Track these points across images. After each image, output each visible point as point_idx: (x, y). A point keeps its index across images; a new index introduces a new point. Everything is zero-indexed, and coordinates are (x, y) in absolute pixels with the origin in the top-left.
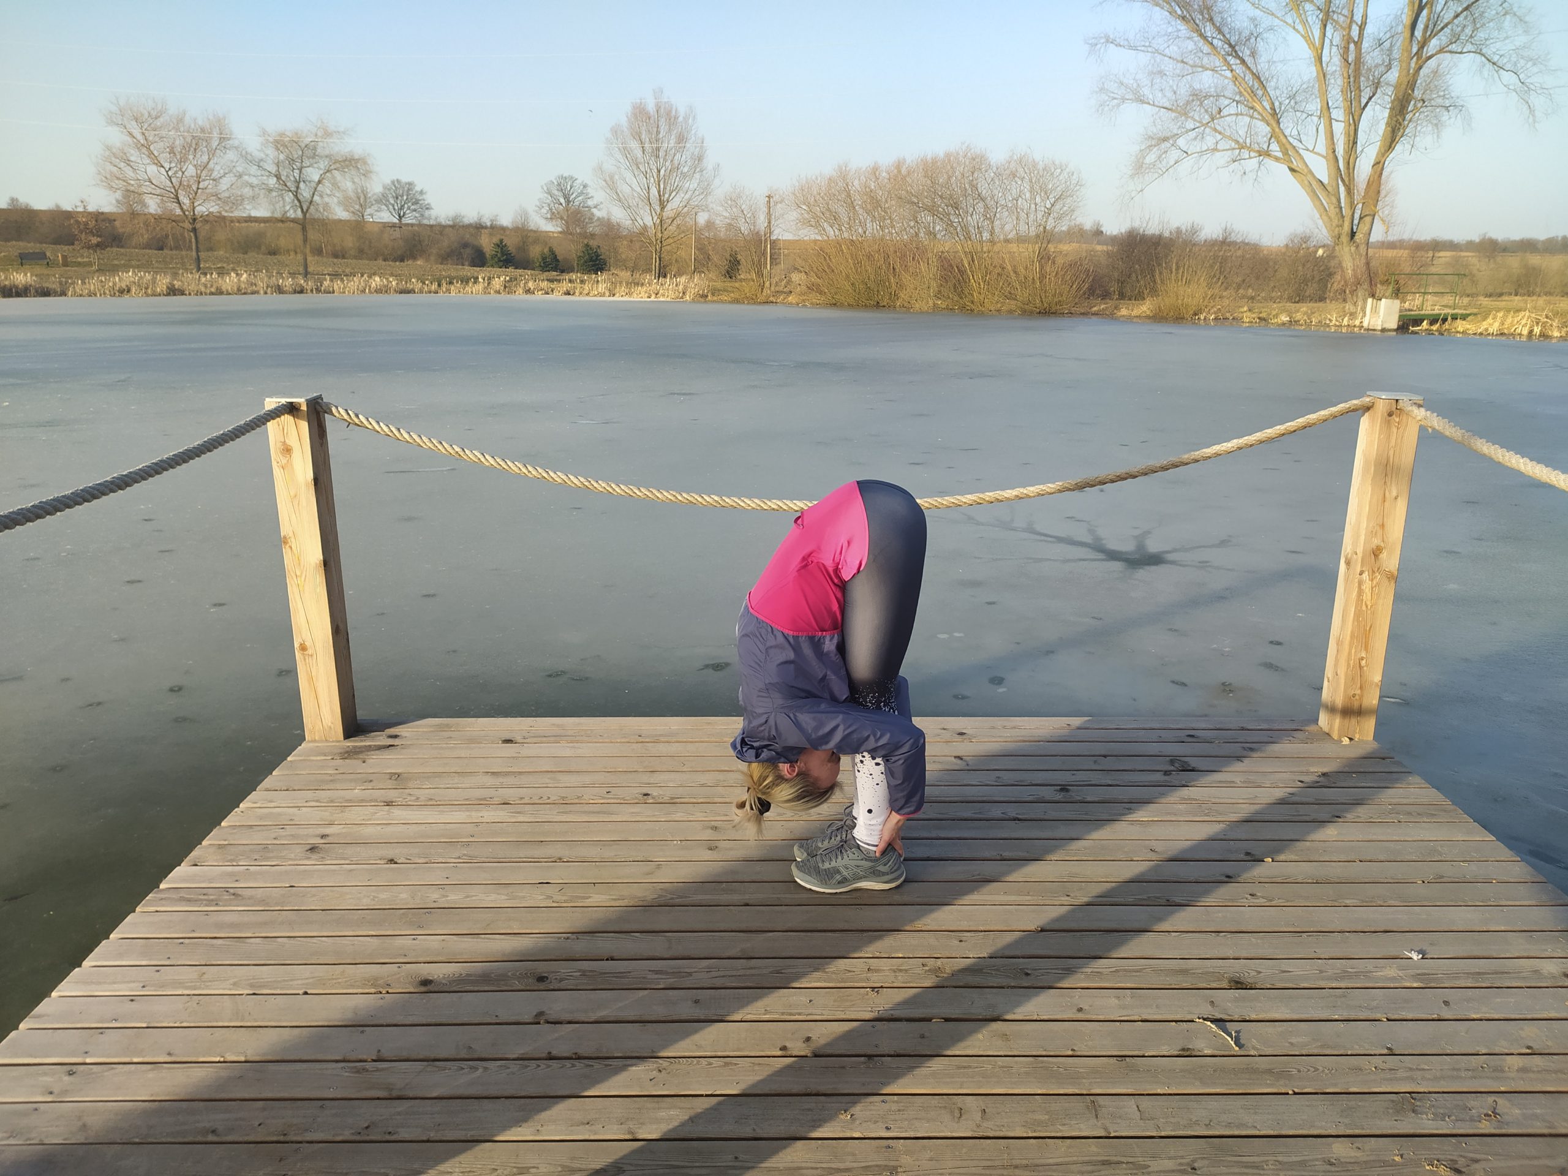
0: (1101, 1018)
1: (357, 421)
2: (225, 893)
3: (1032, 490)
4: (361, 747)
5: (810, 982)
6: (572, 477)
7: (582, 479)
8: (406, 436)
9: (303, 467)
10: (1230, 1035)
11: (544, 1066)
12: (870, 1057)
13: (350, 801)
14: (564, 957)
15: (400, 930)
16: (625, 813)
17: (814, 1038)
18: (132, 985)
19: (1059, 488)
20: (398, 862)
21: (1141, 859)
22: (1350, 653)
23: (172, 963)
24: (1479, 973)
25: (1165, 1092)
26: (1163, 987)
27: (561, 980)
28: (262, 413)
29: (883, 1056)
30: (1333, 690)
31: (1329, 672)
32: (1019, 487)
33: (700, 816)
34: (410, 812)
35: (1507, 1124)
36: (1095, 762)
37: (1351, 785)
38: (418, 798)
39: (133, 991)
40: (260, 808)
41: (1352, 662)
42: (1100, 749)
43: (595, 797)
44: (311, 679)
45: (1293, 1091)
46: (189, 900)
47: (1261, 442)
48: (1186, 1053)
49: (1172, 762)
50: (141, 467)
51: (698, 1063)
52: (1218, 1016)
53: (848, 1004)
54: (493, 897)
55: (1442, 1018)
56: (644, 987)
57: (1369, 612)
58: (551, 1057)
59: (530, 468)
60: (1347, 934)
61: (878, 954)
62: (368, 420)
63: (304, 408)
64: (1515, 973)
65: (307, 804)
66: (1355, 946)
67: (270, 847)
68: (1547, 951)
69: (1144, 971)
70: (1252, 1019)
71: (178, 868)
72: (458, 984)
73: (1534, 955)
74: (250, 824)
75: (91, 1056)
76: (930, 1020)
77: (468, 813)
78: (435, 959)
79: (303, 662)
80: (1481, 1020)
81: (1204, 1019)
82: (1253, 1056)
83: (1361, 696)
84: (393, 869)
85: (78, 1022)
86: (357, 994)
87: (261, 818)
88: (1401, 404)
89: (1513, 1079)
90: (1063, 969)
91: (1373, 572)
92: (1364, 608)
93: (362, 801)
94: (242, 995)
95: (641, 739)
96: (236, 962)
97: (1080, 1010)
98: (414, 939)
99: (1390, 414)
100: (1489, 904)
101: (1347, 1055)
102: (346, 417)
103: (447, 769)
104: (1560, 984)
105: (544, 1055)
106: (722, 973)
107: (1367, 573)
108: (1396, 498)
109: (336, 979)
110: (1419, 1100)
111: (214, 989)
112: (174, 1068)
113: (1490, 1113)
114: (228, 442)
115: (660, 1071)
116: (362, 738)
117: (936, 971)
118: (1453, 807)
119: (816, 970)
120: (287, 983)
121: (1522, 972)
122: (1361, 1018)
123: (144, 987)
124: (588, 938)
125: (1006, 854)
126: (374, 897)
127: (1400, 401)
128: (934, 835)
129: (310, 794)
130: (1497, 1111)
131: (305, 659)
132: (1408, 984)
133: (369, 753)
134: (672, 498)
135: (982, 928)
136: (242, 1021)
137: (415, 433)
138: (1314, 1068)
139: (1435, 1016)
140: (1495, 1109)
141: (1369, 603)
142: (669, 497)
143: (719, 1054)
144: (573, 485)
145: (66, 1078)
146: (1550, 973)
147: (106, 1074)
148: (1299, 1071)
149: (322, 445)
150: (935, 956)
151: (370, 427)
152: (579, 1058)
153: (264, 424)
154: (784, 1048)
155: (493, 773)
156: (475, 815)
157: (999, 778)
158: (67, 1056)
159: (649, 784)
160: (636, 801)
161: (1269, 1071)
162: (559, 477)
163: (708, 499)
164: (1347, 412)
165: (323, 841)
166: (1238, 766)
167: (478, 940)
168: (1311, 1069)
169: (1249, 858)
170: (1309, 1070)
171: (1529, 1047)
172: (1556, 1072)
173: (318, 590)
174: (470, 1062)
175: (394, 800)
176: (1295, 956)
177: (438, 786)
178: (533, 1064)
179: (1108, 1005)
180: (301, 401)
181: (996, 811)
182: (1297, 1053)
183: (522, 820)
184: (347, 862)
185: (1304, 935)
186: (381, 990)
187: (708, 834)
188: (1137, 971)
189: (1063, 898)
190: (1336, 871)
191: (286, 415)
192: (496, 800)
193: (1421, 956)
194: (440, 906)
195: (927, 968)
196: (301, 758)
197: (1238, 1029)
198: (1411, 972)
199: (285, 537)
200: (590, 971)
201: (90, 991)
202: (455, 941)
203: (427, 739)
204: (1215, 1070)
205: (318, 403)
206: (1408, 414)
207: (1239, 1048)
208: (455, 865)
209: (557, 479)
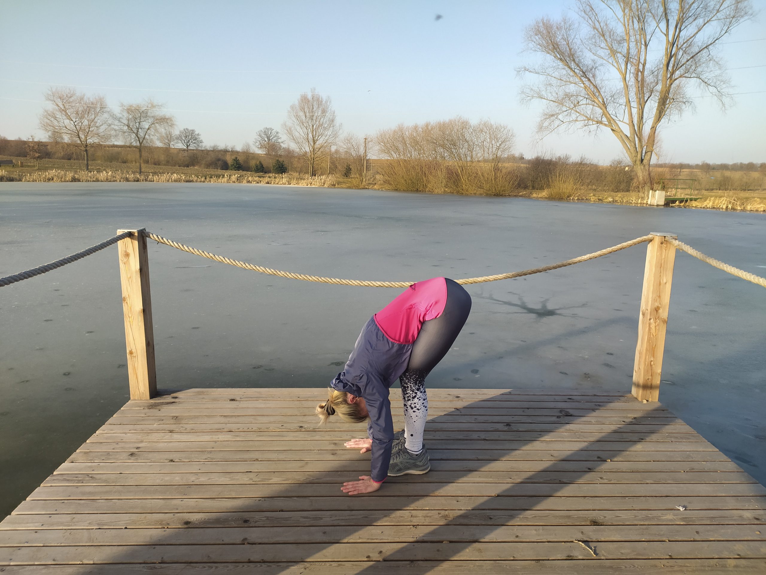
0: (528, 540)
1: (162, 241)
2: (87, 476)
3: (491, 277)
4: (158, 403)
5: (382, 522)
6: (267, 269)
7: (273, 270)
8: (186, 248)
9: (135, 263)
10: (592, 549)
11: (246, 566)
12: (412, 561)
13: (151, 430)
14: (257, 510)
15: (175, 496)
16: (291, 436)
17: (384, 551)
18: (36, 524)
19: (504, 276)
20: (175, 461)
21: (546, 460)
22: (646, 358)
23: (57, 513)
24: (712, 517)
26: (558, 524)
27: (256, 522)
28: (115, 236)
29: (419, 560)
30: (638, 376)
31: (636, 368)
32: (485, 276)
33: (328, 438)
34: (182, 436)
36: (523, 411)
37: (648, 423)
38: (186, 429)
39: (36, 527)
40: (106, 433)
41: (647, 363)
42: (526, 405)
43: (276, 428)
44: (134, 368)
46: (68, 480)
47: (601, 256)
48: (570, 558)
49: (561, 412)
50: (54, 262)
51: (325, 564)
52: (585, 539)
53: (401, 534)
54: (223, 479)
55: (695, 540)
56: (298, 525)
57: (654, 338)
58: (250, 562)
59: (247, 265)
60: (648, 497)
61: (416, 508)
62: (168, 241)
63: (136, 234)
64: (730, 517)
65: (130, 432)
66: (652, 503)
67: (110, 453)
68: (745, 506)
69: (549, 516)
70: (602, 541)
71: (63, 464)
72: (204, 524)
73: (739, 508)
74: (101, 441)
75: (14, 561)
76: (442, 542)
77: (211, 436)
78: (192, 511)
79: (131, 360)
80: (714, 541)
81: (579, 541)
82: (603, 560)
83: (652, 379)
84: (172, 465)
85: (8, 544)
86: (152, 528)
87: (107, 439)
88: (667, 239)
89: (731, 571)
90: (508, 516)
91: (656, 319)
92: (652, 336)
93: (158, 430)
94: (93, 529)
95: (299, 399)
96: (91, 512)
97: (517, 536)
98: (182, 501)
99: (662, 243)
100: (717, 482)
101: (649, 559)
102: (157, 239)
103: (201, 414)
104: (753, 523)
105: (247, 560)
106: (337, 518)
107: (653, 319)
108: (666, 283)
109: (142, 521)
111: (79, 526)
112: (55, 568)
114: (97, 250)
115: (305, 569)
116: (159, 398)
117: (445, 517)
118: (697, 435)
119: (385, 516)
120: (117, 523)
121: (734, 517)
122: (656, 540)
123: (42, 525)
124: (270, 500)
125: (480, 457)
126: (162, 479)
127: (667, 237)
128: (444, 447)
129: (131, 427)
131: (132, 358)
132: (678, 523)
133: (162, 406)
134: (317, 280)
135: (468, 495)
136: (93, 542)
137: (191, 247)
138: (633, 565)
139: (692, 539)
141: (654, 334)
142: (315, 279)
143: (336, 560)
144: (268, 273)
146: (748, 517)
147: (20, 570)
148: (626, 567)
149: (144, 252)
150: (445, 509)
151: (168, 244)
152: (264, 562)
153: (116, 242)
154: (368, 557)
155: (225, 416)
156: (215, 437)
157: (476, 419)
159: (303, 421)
160: (296, 430)
161: (611, 567)
162: (261, 269)
163: (334, 280)
164: (641, 242)
165: (137, 450)
166: (594, 414)
167: (215, 501)
168: (631, 566)
169: (599, 460)
170: (631, 567)
171: (739, 555)
172: (753, 568)
173: (140, 323)
174: (209, 564)
175: (174, 429)
176: (623, 509)
177: (196, 423)
178: (241, 565)
179: (531, 534)
180: (135, 231)
181: (475, 436)
182: (625, 558)
183: (238, 440)
184: (149, 461)
185: (627, 498)
186: (164, 526)
187: (332, 447)
188: (545, 517)
189: (508, 480)
190: (641, 466)
191: (127, 238)
192: (226, 430)
193: (684, 509)
194: (196, 484)
195: (440, 515)
196: (128, 408)
197: (595, 546)
198: (680, 517)
199: (124, 298)
200: (271, 517)
201: (15, 527)
202: (203, 502)
203: (192, 399)
204: (584, 567)
205: (143, 232)
206: (670, 243)
207: (596, 555)
208: (204, 463)
209: (260, 270)
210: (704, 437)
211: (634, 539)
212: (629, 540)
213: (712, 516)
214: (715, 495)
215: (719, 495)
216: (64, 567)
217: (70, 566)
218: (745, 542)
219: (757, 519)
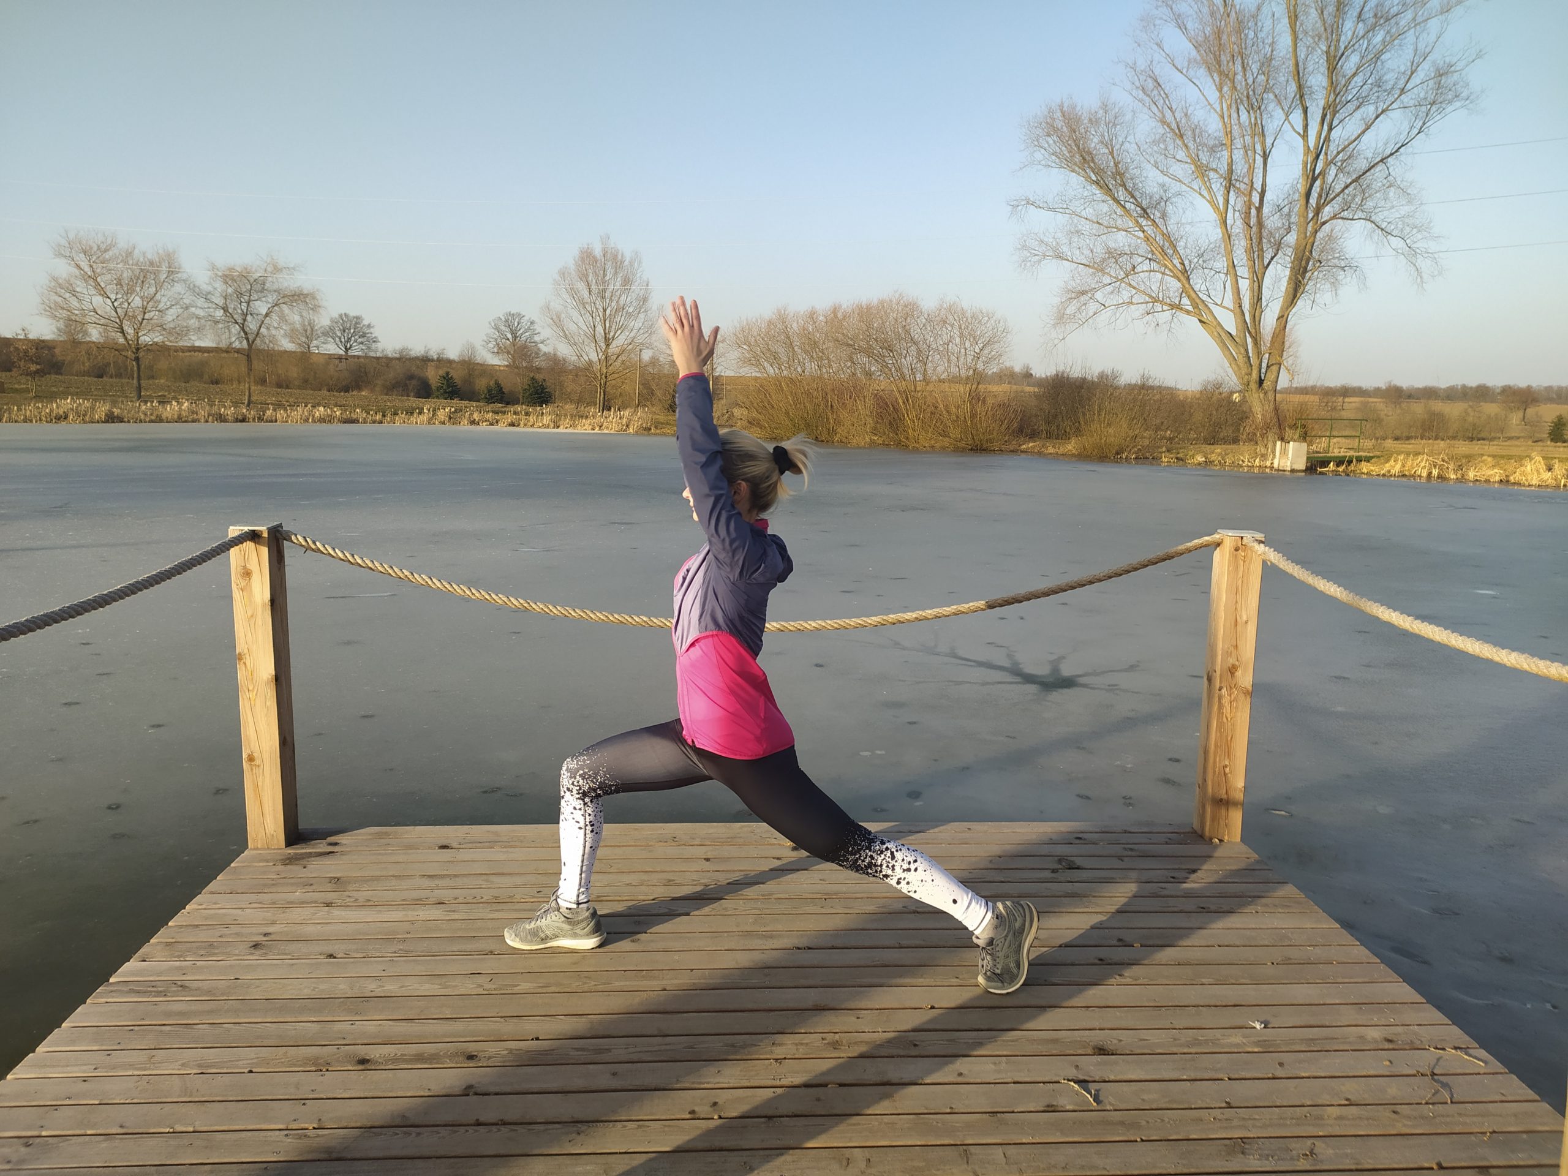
0: (979, 1081)
1: (314, 547)
2: (173, 985)
3: (929, 613)
4: (302, 854)
6: (512, 599)
7: (522, 601)
8: (360, 561)
9: (261, 589)
10: (1090, 1093)
11: (473, 1131)
12: (770, 1117)
13: (292, 903)
14: (493, 1039)
15: (339, 1016)
17: (720, 1102)
18: (85, 1067)
20: (339, 956)
22: (1215, 761)
23: (122, 1048)
24: (1312, 1039)
25: (1029, 1141)
26: (1034, 1053)
27: (490, 1058)
28: (227, 539)
29: (782, 1116)
32: (919, 610)
33: (624, 912)
34: (351, 913)
35: (1322, 1162)
36: (991, 862)
38: (356, 900)
39: (85, 1072)
40: (205, 909)
41: (1217, 769)
43: (526, 897)
44: (256, 788)
45: (1141, 1139)
46: (138, 992)
48: (1051, 1109)
49: (1060, 861)
50: (119, 587)
51: (613, 1126)
52: (1081, 1077)
53: (752, 1073)
54: (427, 986)
55: (1275, 1077)
56: (567, 1062)
57: (1230, 724)
58: (478, 1124)
59: (474, 591)
60: (1201, 1008)
61: (782, 1031)
62: (324, 547)
63: (265, 535)
64: (1344, 1038)
65: (251, 906)
66: (1207, 1018)
67: (215, 944)
68: (1372, 1019)
69: (1020, 1041)
70: (1111, 1080)
71: (127, 963)
72: (393, 1063)
73: (1361, 1024)
74: (196, 924)
75: (46, 1130)
76: (826, 1085)
77: (404, 913)
78: (373, 1041)
79: (250, 773)
80: (1309, 1078)
81: (1069, 1080)
82: (1108, 1110)
84: (332, 963)
85: (34, 1101)
86: (298, 1072)
87: (206, 919)
88: (1245, 541)
89: (1331, 1126)
90: (947, 1040)
91: (1231, 688)
92: (1225, 720)
93: (303, 903)
94: (190, 1074)
96: (185, 1046)
97: (960, 1074)
98: (352, 1024)
99: (1237, 550)
100: (1328, 981)
102: (304, 543)
103: (384, 873)
104: (1381, 1047)
105: (472, 1122)
106: (638, 1049)
107: (1226, 689)
108: (1247, 622)
109: (279, 1059)
110: (1249, 1144)
111: (165, 1070)
112: (126, 1139)
113: (1308, 1153)
114: (195, 566)
115: (579, 1133)
116: (304, 845)
117: (835, 1045)
118: (1307, 900)
120: (232, 1063)
121: (1349, 1038)
122: (1207, 1078)
123: (96, 1069)
124: (516, 1021)
125: (904, 942)
126: (315, 988)
127: (1244, 538)
129: (253, 897)
130: (1314, 1152)
131: (252, 769)
132: (1250, 1050)
133: (310, 860)
134: (605, 619)
135: (878, 1007)
136: (190, 1096)
137: (367, 557)
138: (1162, 1120)
139: (1270, 1075)
140: (1312, 1150)
141: (1228, 716)
142: (602, 617)
143: (634, 1117)
144: (513, 607)
145: (23, 1149)
146: (1373, 1038)
147: (61, 1144)
148: (1148, 1122)
149: (279, 569)
150: (834, 1031)
151: (325, 552)
152: (504, 1123)
153: (229, 550)
154: (692, 1112)
155: (429, 876)
156: (412, 914)
158: (24, 1130)
161: (1122, 1123)
162: (500, 599)
163: (638, 620)
164: (1201, 547)
165: (265, 939)
166: (1119, 864)
167: (413, 1024)
168: (1159, 1121)
169: (1120, 943)
170: (1156, 1122)
171: (1347, 1100)
172: (1368, 1119)
173: (268, 704)
174: (405, 1129)
175: (334, 901)
176: (1153, 1027)
177: (376, 889)
178: (462, 1129)
179: (985, 1069)
180: (263, 529)
182: (1148, 1107)
183: (457, 918)
184: (289, 957)
185: (1163, 1009)
186: (322, 1068)
187: (631, 928)
188: (1013, 1041)
189: (952, 981)
190: (1195, 953)
191: (248, 542)
192: (432, 900)
193: (1263, 1025)
194: (377, 995)
195: (826, 1042)
196: (244, 864)
197: (1098, 1088)
198: (1252, 1039)
199: (240, 654)
200: (516, 1050)
201: (45, 1073)
202: (391, 1026)
203: (367, 846)
204: (1074, 1123)
205: (278, 531)
206: (1251, 548)
207: (1098, 1104)
208: (391, 959)
209: (498, 601)
210: (1316, 904)
211: (1167, 1077)
212: (1158, 1079)
213: (1311, 1037)
214: (1322, 1002)
215: (1328, 1002)
216: (139, 1138)
217: (152, 1135)
218: (1363, 1079)
219: (1390, 1041)
